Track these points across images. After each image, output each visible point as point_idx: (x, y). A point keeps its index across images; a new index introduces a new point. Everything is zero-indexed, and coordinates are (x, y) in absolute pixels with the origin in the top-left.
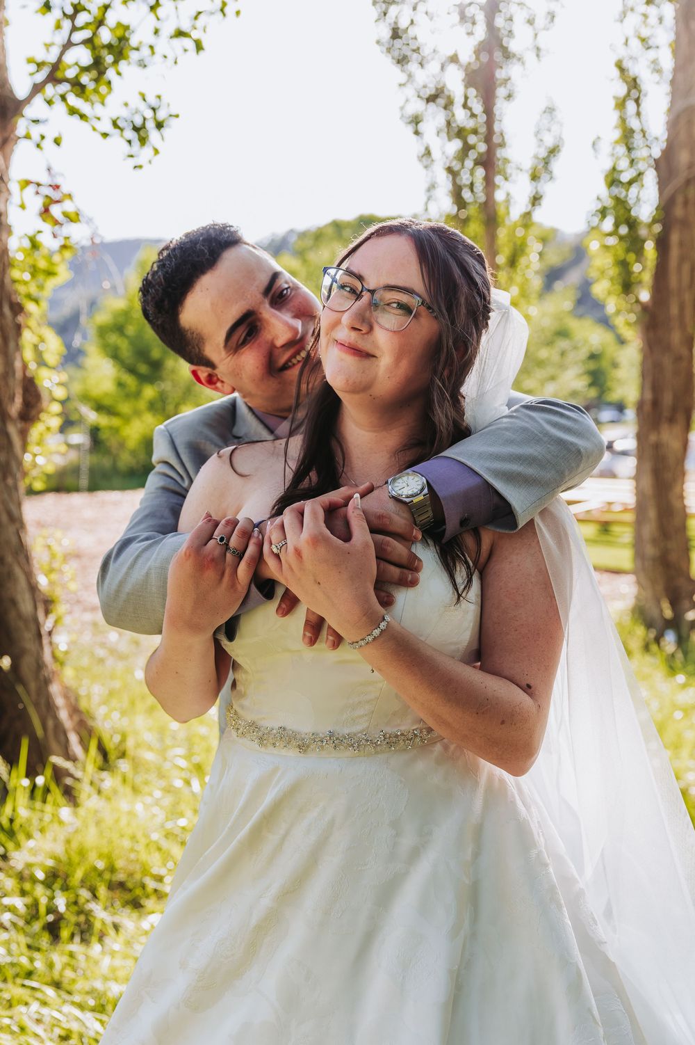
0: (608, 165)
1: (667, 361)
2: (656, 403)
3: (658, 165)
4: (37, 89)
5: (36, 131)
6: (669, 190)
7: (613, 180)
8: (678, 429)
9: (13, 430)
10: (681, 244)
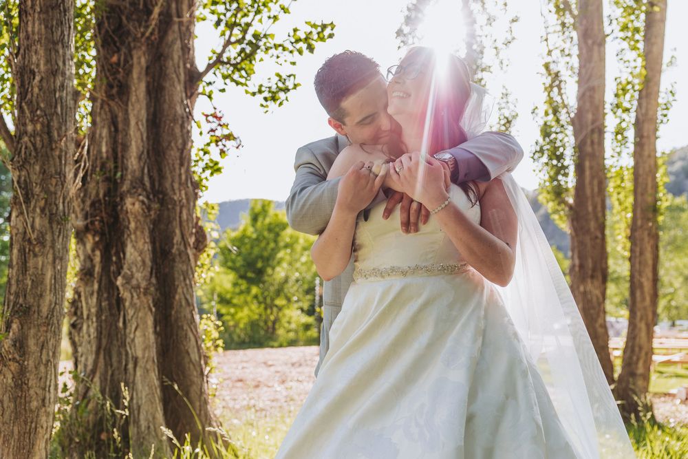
0: (542, 123)
1: (587, 240)
2: (581, 266)
3: (573, 122)
4: (210, 67)
5: (208, 89)
6: (581, 137)
7: (546, 132)
8: (597, 283)
9: (190, 252)
10: (591, 168)
